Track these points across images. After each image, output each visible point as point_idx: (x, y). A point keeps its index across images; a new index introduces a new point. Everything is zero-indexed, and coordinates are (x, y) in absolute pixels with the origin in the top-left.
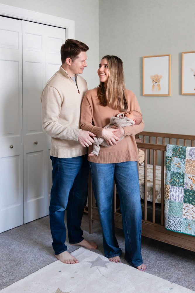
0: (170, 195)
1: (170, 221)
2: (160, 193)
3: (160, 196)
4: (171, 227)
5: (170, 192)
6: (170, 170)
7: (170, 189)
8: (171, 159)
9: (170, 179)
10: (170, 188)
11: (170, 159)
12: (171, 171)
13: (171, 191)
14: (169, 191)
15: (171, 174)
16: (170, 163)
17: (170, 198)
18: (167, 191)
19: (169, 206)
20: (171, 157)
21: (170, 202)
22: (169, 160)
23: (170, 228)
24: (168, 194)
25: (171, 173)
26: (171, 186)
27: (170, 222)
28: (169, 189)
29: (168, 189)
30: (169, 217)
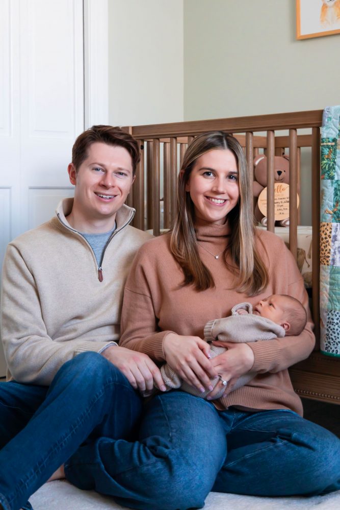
0: (332, 251)
1: (332, 327)
2: (310, 257)
3: (309, 266)
4: (336, 346)
5: (331, 244)
6: (332, 178)
7: (333, 234)
8: (336, 145)
9: (332, 204)
10: (333, 230)
11: (334, 144)
12: (336, 178)
13: (336, 240)
14: (330, 240)
15: (335, 189)
16: (332, 156)
17: (334, 260)
18: (324, 240)
19: (331, 284)
20: (334, 140)
21: (334, 272)
22: (330, 149)
23: (333, 348)
24: (329, 247)
25: (335, 185)
26: (334, 224)
27: (331, 332)
28: (331, 232)
29: (328, 233)
30: (329, 318)
